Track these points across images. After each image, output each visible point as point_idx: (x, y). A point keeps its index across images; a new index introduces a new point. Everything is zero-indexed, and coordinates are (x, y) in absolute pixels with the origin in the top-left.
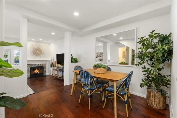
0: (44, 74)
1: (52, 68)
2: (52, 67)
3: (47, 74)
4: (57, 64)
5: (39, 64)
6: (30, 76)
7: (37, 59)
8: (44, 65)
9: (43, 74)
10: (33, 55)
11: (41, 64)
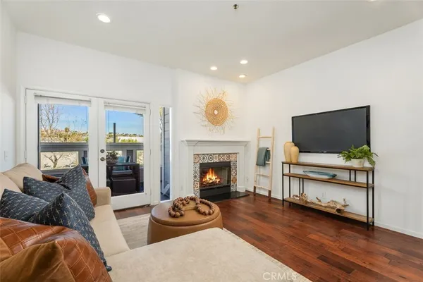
3: (240, 188)
5: (219, 155)
9: (229, 186)
10: (206, 123)
11: (224, 155)
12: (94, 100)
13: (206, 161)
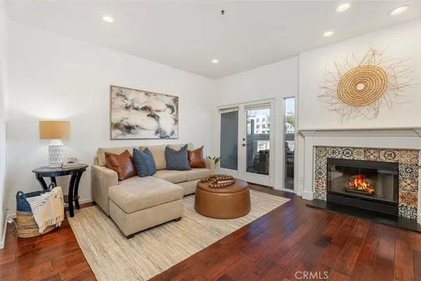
5: (367, 150)
6: (324, 197)
7: (361, 120)
10: (338, 106)
11: (378, 150)
13: (339, 157)
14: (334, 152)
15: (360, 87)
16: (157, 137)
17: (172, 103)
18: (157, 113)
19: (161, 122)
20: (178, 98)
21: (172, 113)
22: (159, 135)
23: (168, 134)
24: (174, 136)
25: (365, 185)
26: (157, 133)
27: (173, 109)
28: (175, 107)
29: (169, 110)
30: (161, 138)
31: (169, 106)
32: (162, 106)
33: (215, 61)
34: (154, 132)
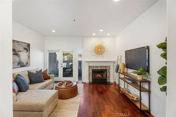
0: (108, 81)
1: (118, 74)
2: (117, 72)
3: (112, 81)
4: (126, 69)
5: (101, 66)
6: (91, 81)
7: (100, 59)
8: (108, 68)
9: (106, 79)
10: (95, 54)
11: (103, 66)
12: (60, 50)
13: (95, 69)
14: (94, 67)
15: (99, 50)
16: (19, 66)
17: (27, 47)
18: (18, 53)
19: (21, 58)
20: (29, 44)
21: (27, 53)
22: (20, 65)
23: (25, 64)
24: (28, 65)
25: (100, 76)
26: (19, 64)
27: (28, 50)
28: (28, 49)
29: (25, 51)
30: (21, 67)
31: (25, 49)
32: (21, 49)
33: (53, 31)
34: (17, 64)
